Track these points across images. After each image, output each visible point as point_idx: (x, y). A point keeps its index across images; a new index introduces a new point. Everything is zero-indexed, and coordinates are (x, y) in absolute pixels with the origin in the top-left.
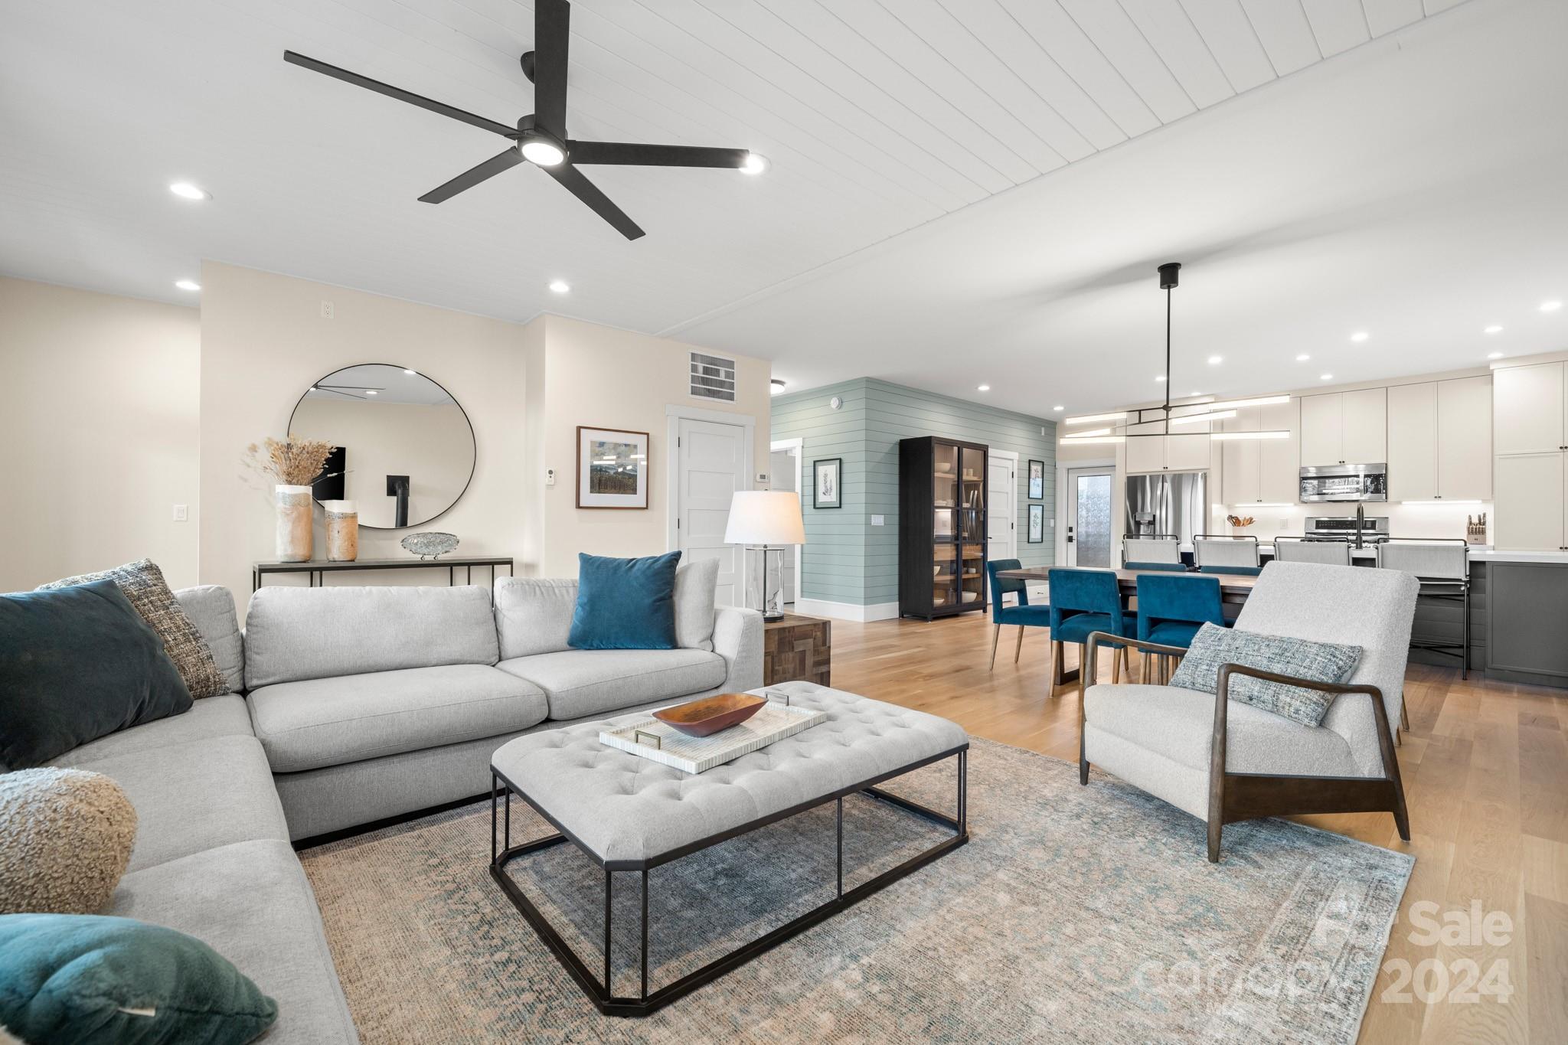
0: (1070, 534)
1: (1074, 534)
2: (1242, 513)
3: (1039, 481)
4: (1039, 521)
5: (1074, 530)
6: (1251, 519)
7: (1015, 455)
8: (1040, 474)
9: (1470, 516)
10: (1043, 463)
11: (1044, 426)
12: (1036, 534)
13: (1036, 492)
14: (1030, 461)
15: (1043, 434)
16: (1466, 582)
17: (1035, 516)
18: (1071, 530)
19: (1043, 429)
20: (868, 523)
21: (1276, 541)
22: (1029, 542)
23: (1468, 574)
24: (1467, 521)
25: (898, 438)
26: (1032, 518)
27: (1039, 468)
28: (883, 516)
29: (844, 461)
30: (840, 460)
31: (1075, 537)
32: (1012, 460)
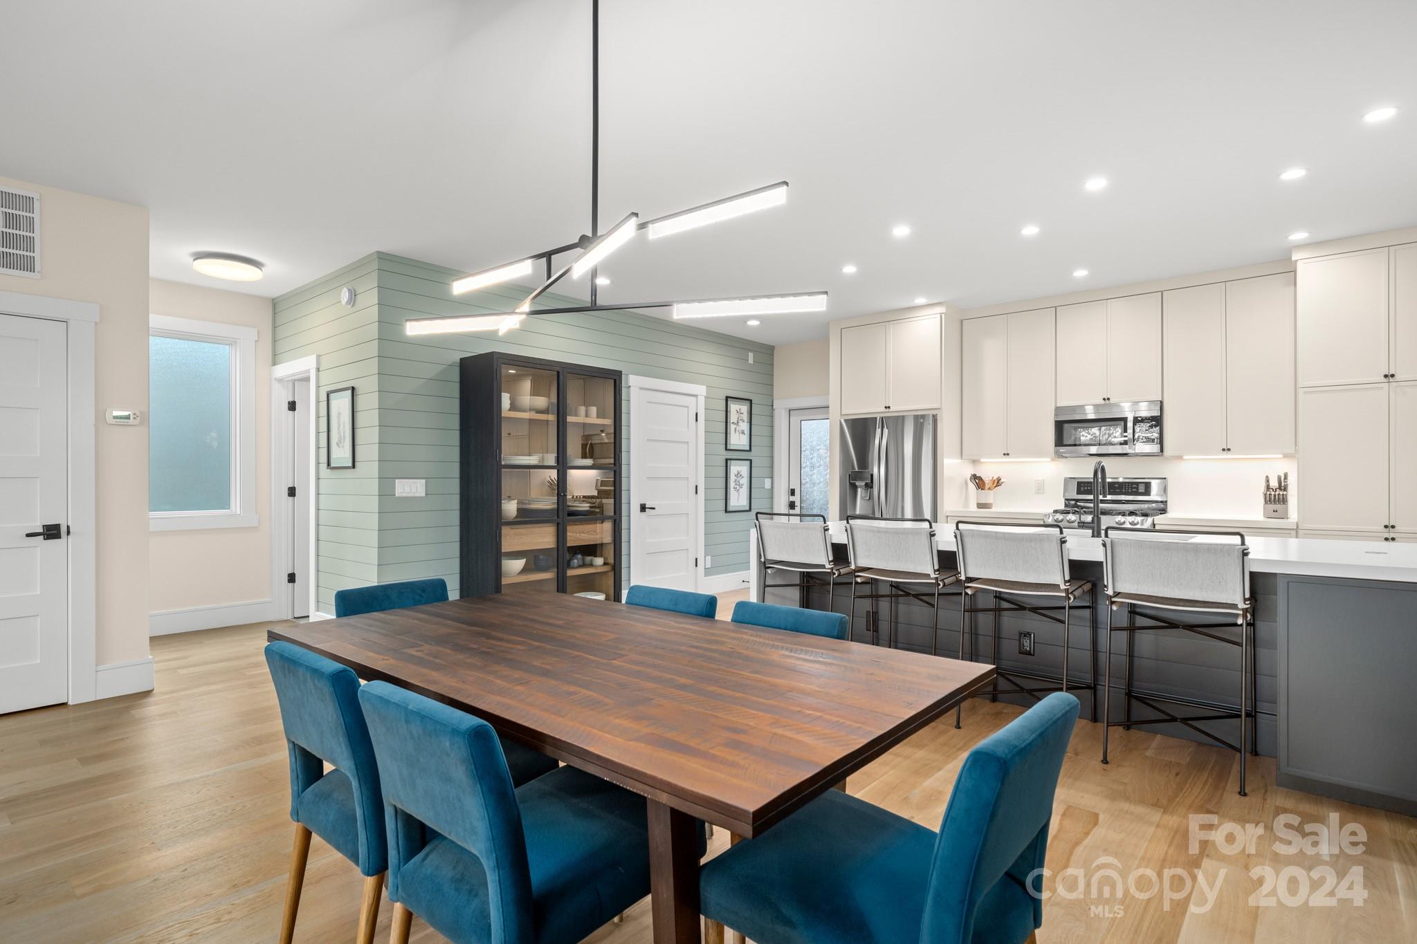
0: (792, 499)
1: (796, 499)
2: (988, 471)
3: (745, 426)
4: (745, 481)
5: (797, 492)
6: (999, 480)
7: (701, 390)
8: (745, 416)
9: (1267, 477)
10: (751, 401)
11: (751, 351)
12: (738, 499)
13: (739, 440)
14: (727, 398)
15: (751, 361)
16: (1245, 611)
17: (738, 475)
18: (793, 492)
19: (751, 355)
20: (386, 492)
21: (957, 528)
22: (726, 511)
23: (1247, 595)
24: (1264, 484)
25: (457, 357)
26: (732, 478)
27: (744, 408)
28: (424, 481)
29: (358, 391)
30: (353, 389)
31: (798, 504)
32: (696, 396)
